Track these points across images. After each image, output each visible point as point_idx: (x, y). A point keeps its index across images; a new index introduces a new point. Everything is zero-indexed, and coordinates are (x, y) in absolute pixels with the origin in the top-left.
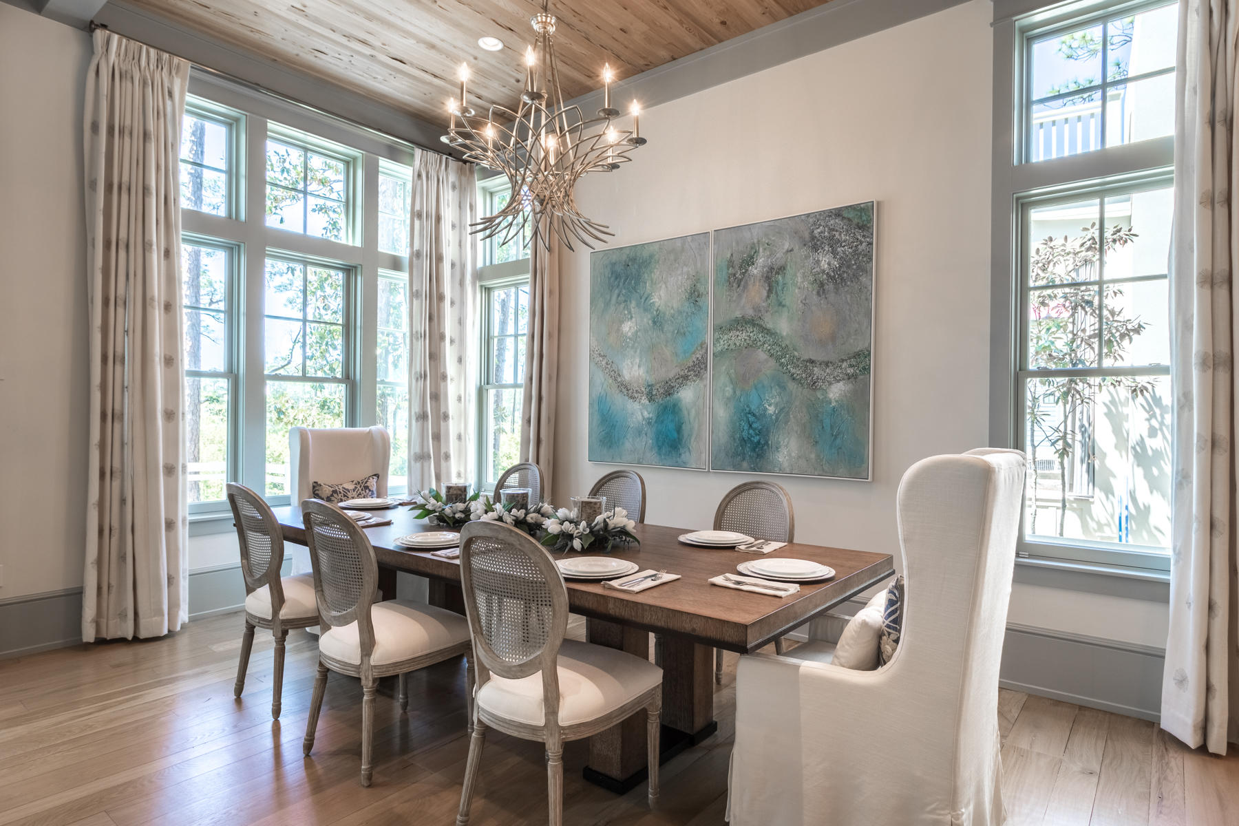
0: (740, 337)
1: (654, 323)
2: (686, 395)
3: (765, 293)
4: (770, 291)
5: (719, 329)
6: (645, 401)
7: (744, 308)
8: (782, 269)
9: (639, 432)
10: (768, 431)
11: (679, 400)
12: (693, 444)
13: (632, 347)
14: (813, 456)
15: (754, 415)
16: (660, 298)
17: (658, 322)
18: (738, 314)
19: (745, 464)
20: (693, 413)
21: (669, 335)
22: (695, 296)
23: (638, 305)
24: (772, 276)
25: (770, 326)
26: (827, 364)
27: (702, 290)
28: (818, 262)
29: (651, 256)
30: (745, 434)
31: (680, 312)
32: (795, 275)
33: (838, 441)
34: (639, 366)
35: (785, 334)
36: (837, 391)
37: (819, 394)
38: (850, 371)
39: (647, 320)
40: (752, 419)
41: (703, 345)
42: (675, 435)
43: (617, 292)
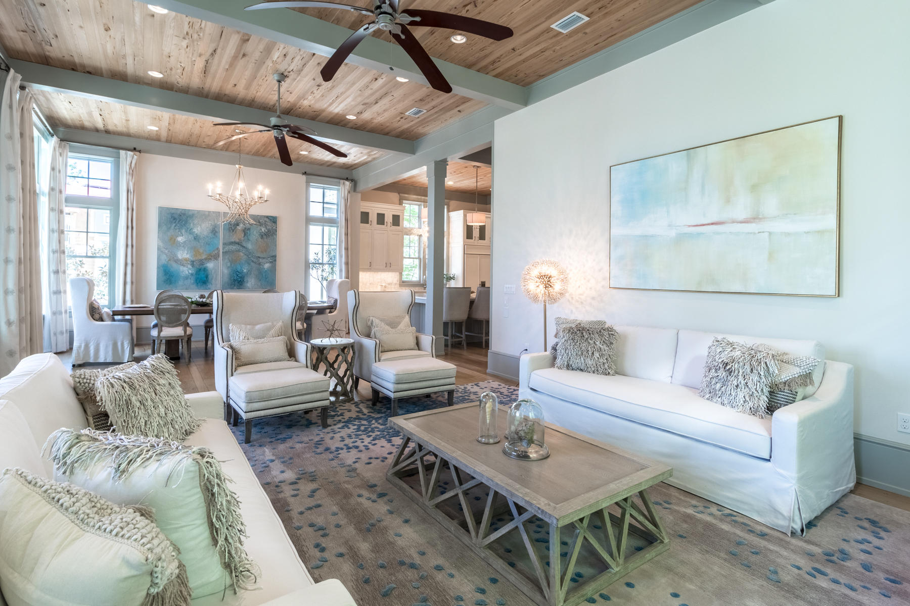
0: (234, 247)
1: (195, 239)
2: (210, 265)
3: (243, 235)
4: (245, 235)
5: (224, 244)
6: (190, 266)
7: (235, 238)
8: (249, 229)
9: (186, 278)
10: (244, 277)
11: (207, 267)
12: (213, 281)
13: (183, 246)
14: (259, 284)
15: (239, 272)
16: (197, 230)
17: (196, 238)
18: (233, 240)
19: (235, 287)
20: (213, 271)
21: (202, 244)
22: (214, 231)
23: (186, 231)
24: (246, 231)
25: (245, 245)
26: (264, 258)
27: (217, 230)
28: (261, 229)
29: (193, 215)
30: (235, 278)
31: (207, 237)
32: (253, 232)
33: (267, 280)
34: (187, 254)
35: (250, 248)
36: (267, 266)
37: (261, 267)
38: (271, 260)
39: (191, 237)
40: (238, 273)
41: (218, 249)
42: (205, 279)
43: (174, 225)
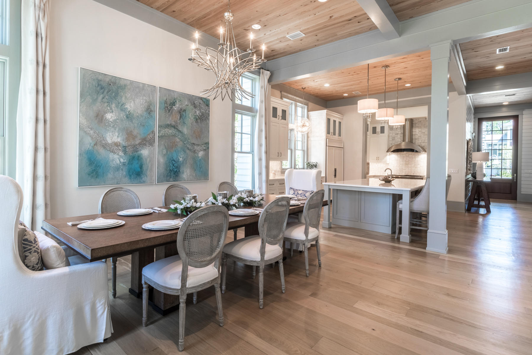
0: (170, 131)
1: (127, 117)
2: (145, 152)
4: (181, 117)
5: (160, 126)
6: (121, 153)
9: (117, 169)
10: (180, 167)
11: (141, 154)
12: (148, 173)
13: (113, 127)
15: (175, 161)
17: (129, 117)
18: (169, 123)
19: (171, 179)
20: (148, 160)
21: (136, 125)
22: (149, 110)
23: (117, 106)
24: (182, 112)
25: (180, 129)
26: (198, 145)
28: (196, 112)
29: (125, 86)
30: (171, 168)
31: (142, 116)
33: (201, 169)
34: (118, 137)
36: (201, 154)
37: (196, 155)
38: (204, 148)
39: (122, 115)
41: (153, 132)
42: (139, 170)
43: (102, 96)
